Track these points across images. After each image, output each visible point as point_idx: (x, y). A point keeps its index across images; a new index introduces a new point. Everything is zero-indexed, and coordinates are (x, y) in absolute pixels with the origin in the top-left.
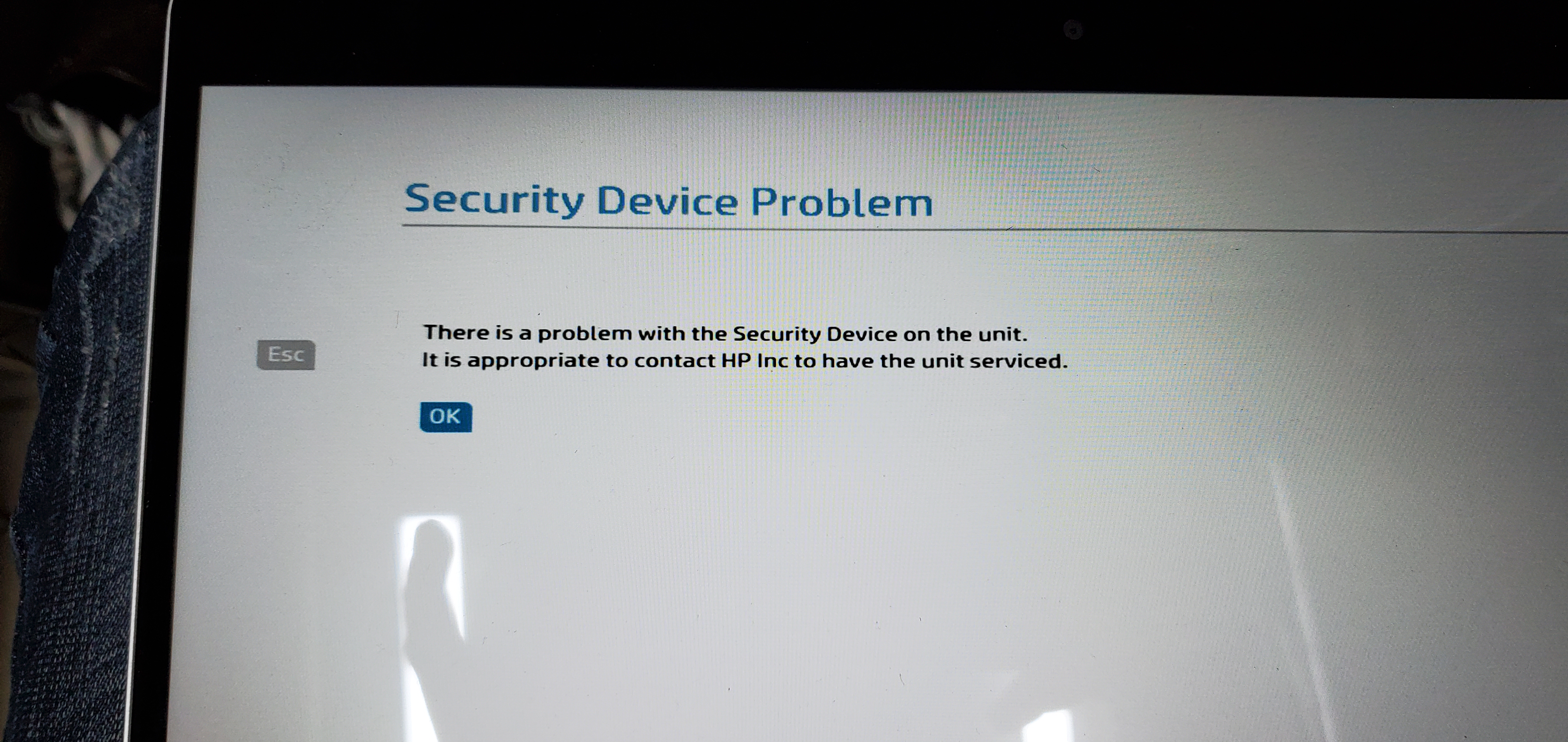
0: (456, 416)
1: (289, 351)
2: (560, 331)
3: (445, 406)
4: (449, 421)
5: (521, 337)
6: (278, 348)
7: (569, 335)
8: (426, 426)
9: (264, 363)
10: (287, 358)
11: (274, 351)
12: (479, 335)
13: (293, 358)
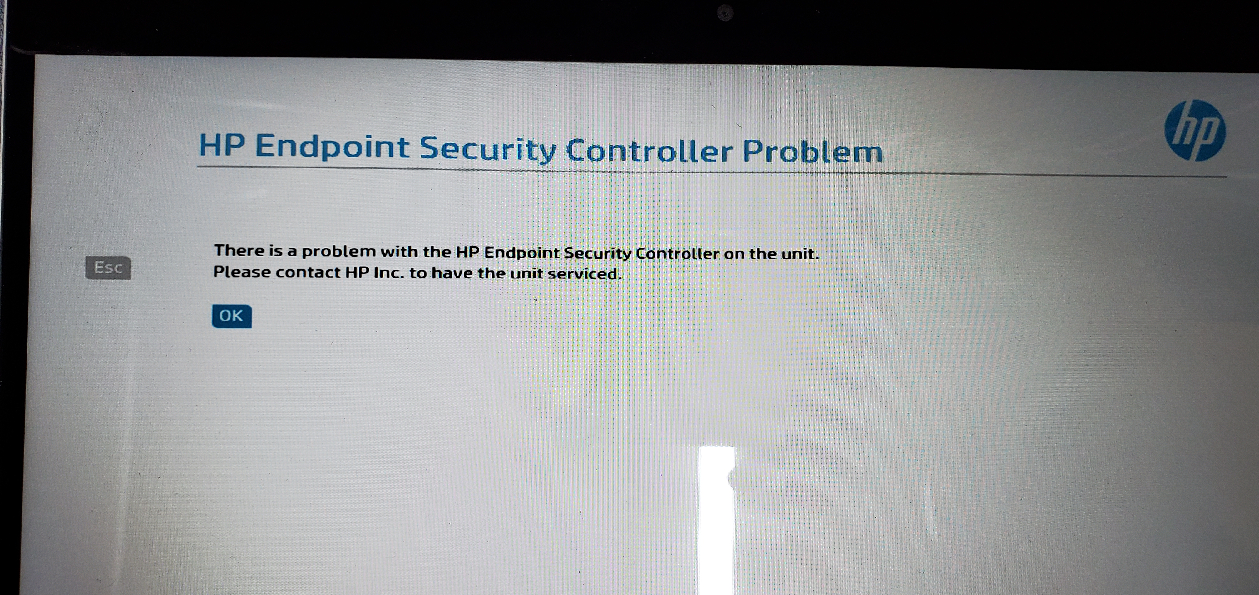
0: (239, 315)
1: (110, 265)
2: (319, 249)
3: (231, 308)
4: (234, 320)
5: (289, 254)
6: (102, 262)
7: (326, 252)
8: (217, 323)
9: (90, 274)
10: (109, 270)
11: (99, 265)
12: (257, 252)
13: (114, 270)
